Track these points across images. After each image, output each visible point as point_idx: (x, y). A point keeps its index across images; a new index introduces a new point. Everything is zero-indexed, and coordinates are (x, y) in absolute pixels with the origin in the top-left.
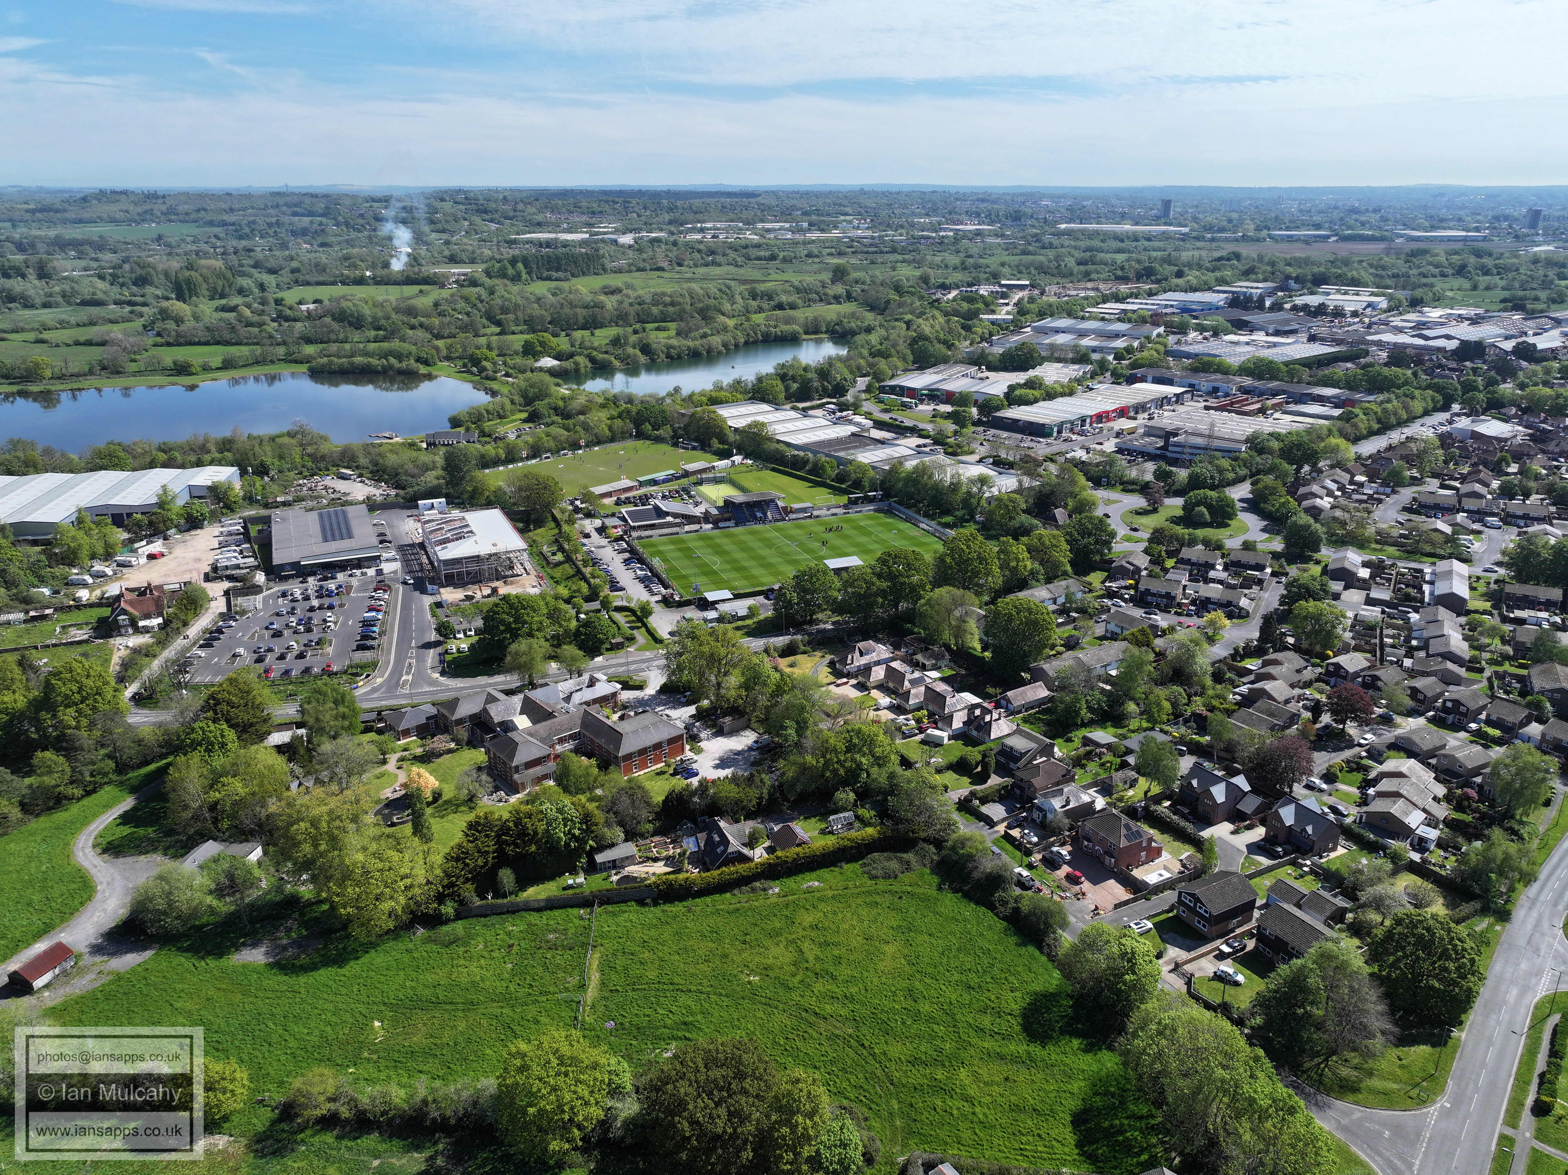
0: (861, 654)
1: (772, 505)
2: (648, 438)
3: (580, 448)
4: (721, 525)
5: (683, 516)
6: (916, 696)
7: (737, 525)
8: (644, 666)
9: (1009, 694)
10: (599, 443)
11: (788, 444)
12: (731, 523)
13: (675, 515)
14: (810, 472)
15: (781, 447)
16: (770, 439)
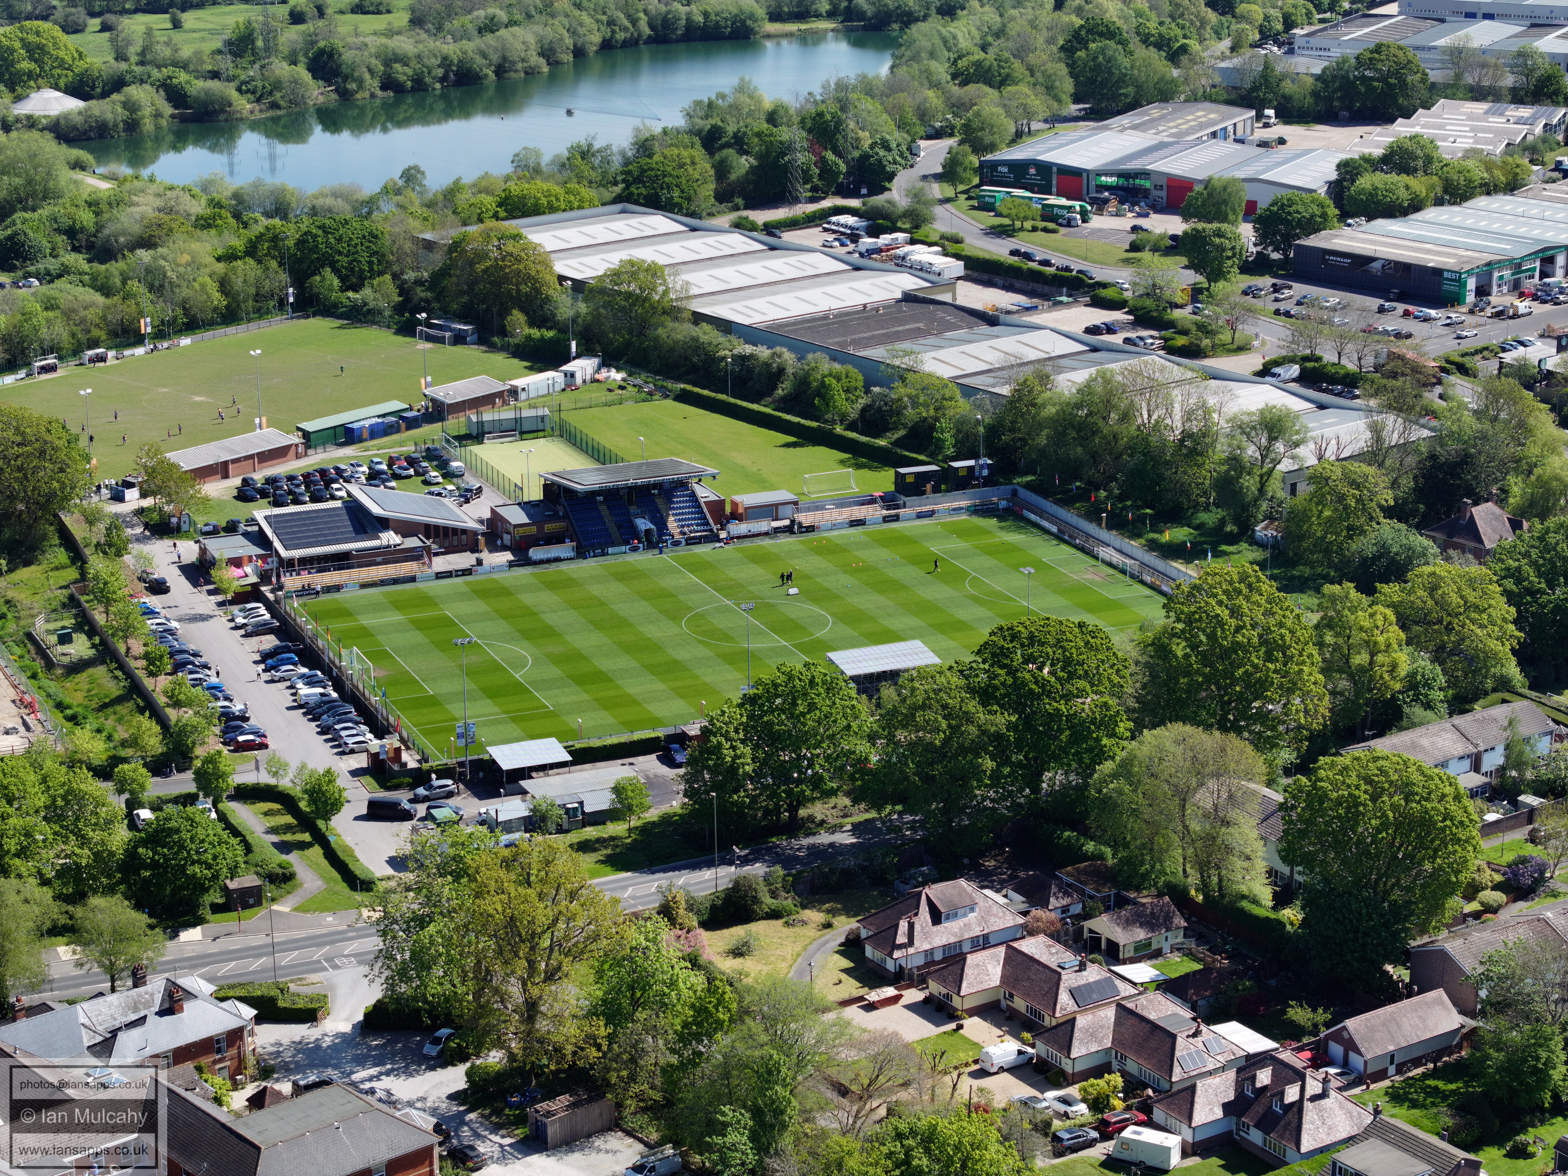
0: (937, 917)
1: (680, 499)
2: (328, 310)
3: (139, 339)
4: (536, 553)
5: (430, 531)
6: (1092, 1035)
7: (581, 553)
8: (318, 954)
9: (1352, 1024)
10: (192, 325)
11: (725, 326)
12: (564, 550)
13: (406, 528)
14: (788, 404)
15: (707, 334)
16: (674, 312)
